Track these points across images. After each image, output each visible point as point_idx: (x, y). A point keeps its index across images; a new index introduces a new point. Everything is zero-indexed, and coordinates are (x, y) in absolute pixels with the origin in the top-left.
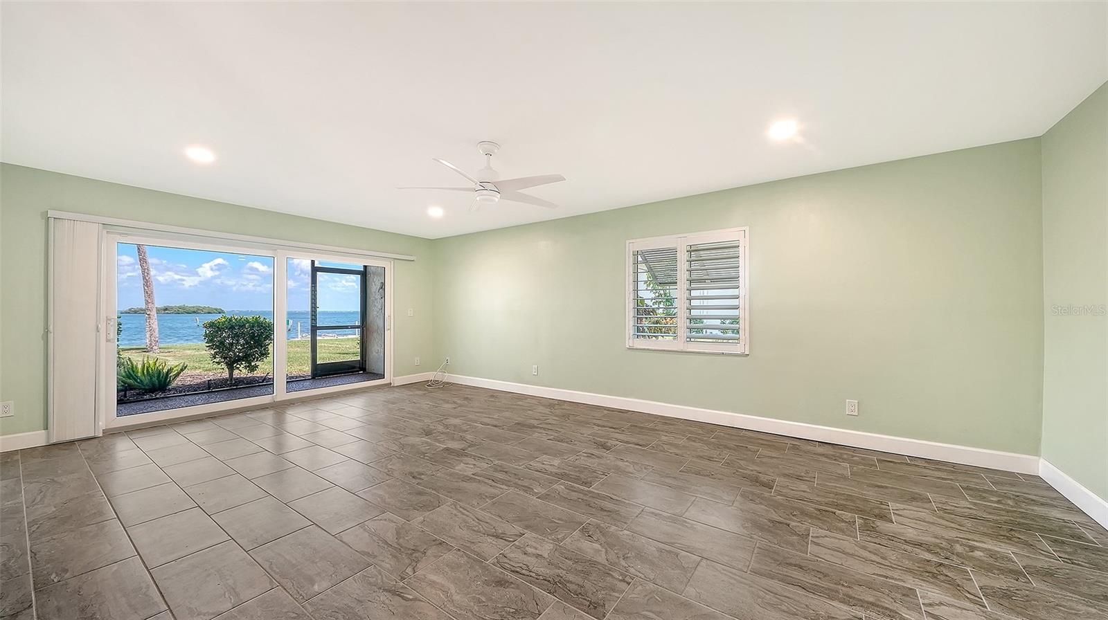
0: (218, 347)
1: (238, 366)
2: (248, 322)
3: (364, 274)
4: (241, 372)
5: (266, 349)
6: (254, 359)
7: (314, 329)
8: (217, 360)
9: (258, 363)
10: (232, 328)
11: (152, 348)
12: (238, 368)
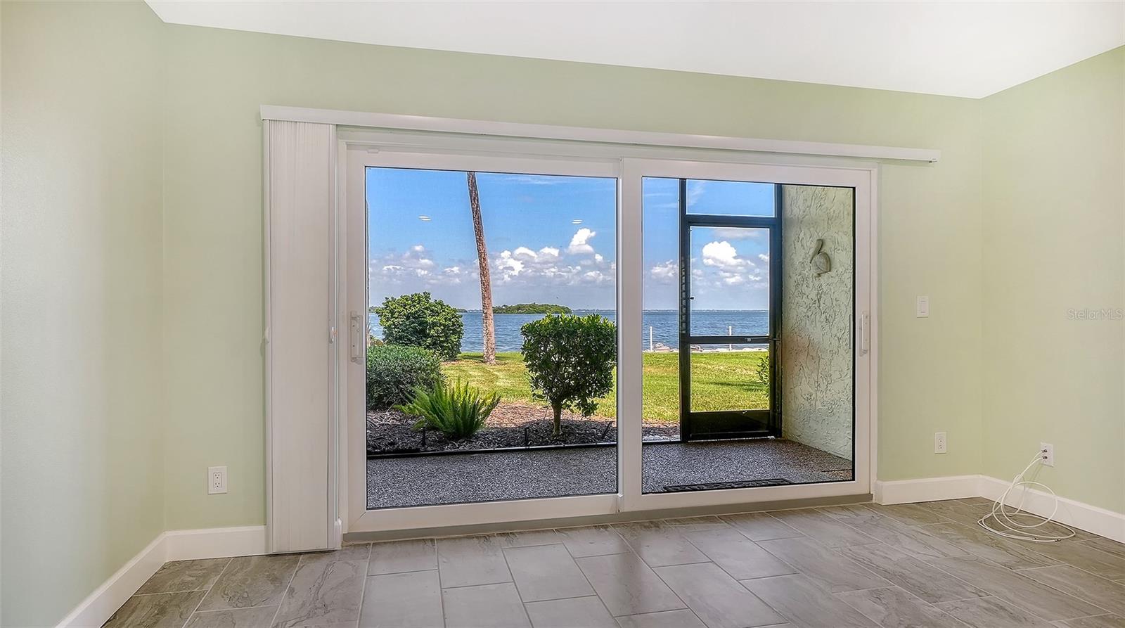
0: (540, 368)
1: (569, 403)
2: (581, 325)
3: (777, 227)
4: (572, 413)
5: (608, 377)
6: (590, 392)
7: (686, 341)
8: (540, 392)
9: (596, 400)
10: (558, 335)
11: (488, 358)
12: (569, 406)
